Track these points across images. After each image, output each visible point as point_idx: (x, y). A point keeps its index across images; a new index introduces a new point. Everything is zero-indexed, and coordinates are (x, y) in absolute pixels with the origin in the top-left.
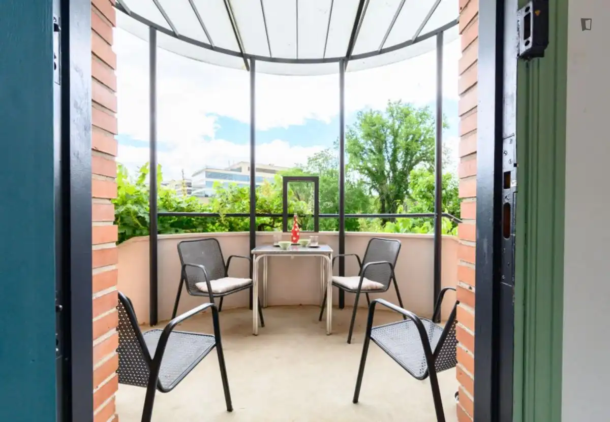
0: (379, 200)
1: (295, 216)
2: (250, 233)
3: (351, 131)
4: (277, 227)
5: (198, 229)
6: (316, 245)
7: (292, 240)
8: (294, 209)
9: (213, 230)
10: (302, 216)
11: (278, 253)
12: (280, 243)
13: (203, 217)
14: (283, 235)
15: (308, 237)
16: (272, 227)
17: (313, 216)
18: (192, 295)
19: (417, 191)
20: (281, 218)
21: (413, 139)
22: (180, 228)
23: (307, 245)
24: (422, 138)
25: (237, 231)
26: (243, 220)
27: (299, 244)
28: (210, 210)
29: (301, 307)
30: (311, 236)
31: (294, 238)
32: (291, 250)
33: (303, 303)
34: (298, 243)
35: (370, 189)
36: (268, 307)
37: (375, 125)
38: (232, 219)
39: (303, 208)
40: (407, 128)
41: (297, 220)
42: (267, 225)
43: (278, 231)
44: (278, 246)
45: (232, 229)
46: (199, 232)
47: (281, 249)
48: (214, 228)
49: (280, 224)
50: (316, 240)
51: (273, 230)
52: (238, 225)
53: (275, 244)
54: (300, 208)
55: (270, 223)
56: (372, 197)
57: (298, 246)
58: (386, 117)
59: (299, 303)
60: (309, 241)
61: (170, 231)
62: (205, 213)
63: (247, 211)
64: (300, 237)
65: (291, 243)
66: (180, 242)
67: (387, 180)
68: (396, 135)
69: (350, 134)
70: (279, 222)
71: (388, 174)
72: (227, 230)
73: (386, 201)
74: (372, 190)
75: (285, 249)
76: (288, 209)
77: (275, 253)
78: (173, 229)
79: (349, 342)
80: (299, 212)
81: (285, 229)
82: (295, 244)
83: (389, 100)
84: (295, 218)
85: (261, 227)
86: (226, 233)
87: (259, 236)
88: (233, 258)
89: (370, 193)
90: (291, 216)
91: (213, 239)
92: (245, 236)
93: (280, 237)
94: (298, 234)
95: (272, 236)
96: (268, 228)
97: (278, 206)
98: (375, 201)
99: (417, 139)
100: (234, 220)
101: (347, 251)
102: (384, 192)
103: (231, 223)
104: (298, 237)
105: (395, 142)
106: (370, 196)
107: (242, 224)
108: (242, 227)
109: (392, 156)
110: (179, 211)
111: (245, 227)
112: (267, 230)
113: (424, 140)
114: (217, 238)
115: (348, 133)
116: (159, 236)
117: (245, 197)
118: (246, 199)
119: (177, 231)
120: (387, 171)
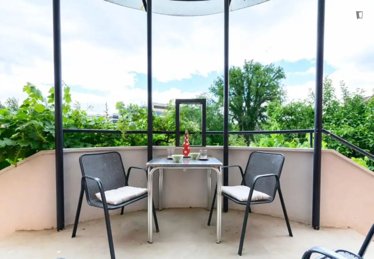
0: (238, 125)
1: (186, 132)
2: (148, 147)
3: (220, 81)
4: (171, 142)
5: (104, 144)
6: (205, 157)
7: (184, 154)
8: (184, 127)
9: (118, 145)
10: (192, 133)
11: (172, 166)
12: (173, 156)
13: (109, 134)
14: (176, 149)
15: (198, 151)
16: (167, 142)
17: (201, 133)
18: (91, 205)
19: (275, 116)
20: (174, 135)
21: (261, 85)
22: (88, 143)
23: (197, 158)
24: (267, 84)
25: (137, 145)
26: (142, 136)
27: (190, 157)
28: (115, 128)
29: (191, 210)
30: (200, 150)
31: (186, 152)
32: (183, 163)
33: (193, 206)
34: (189, 155)
35: (233, 118)
36: (164, 209)
37: (236, 76)
38: (134, 135)
39: (193, 126)
40: (257, 78)
41: (187, 136)
42: (164, 141)
43: (172, 146)
44: (171, 159)
45: (133, 144)
46: (105, 146)
47: (174, 162)
48: (120, 143)
49: (173, 140)
50: (205, 153)
51: (168, 145)
52: (139, 140)
53: (169, 157)
54: (190, 126)
55: (165, 139)
56: (234, 124)
57: (189, 159)
58: (243, 71)
59: (189, 207)
60: (199, 154)
61: (79, 145)
62: (110, 130)
63: (146, 129)
64: (190, 150)
65: (183, 156)
66: (82, 155)
67: (244, 113)
68: (249, 83)
69: (220, 82)
70: (172, 138)
71: (245, 109)
72: (130, 145)
73: (243, 127)
74: (234, 120)
75: (178, 162)
76: (180, 127)
77: (168, 166)
78: (83, 144)
79: (240, 253)
80: (190, 130)
81: (177, 144)
82: (186, 157)
83: (245, 60)
84: (186, 134)
85: (158, 143)
86: (129, 147)
87: (155, 150)
88: (132, 169)
89: (233, 121)
90: (183, 133)
91: (117, 153)
92: (143, 150)
93: (173, 150)
94: (189, 148)
95: (166, 149)
96: (165, 143)
97: (172, 125)
98: (235, 127)
99: (264, 85)
100: (135, 136)
101: (230, 163)
102: (242, 121)
103: (132, 138)
104: (189, 151)
105: (249, 88)
106: (232, 123)
107: (142, 139)
108: (142, 142)
109: (247, 97)
110: (88, 128)
111: (145, 142)
112: (163, 145)
113: (268, 86)
114: (119, 152)
115: (219, 82)
116: (65, 150)
117: (143, 116)
118: (144, 118)
119: (85, 146)
120: (244, 107)
